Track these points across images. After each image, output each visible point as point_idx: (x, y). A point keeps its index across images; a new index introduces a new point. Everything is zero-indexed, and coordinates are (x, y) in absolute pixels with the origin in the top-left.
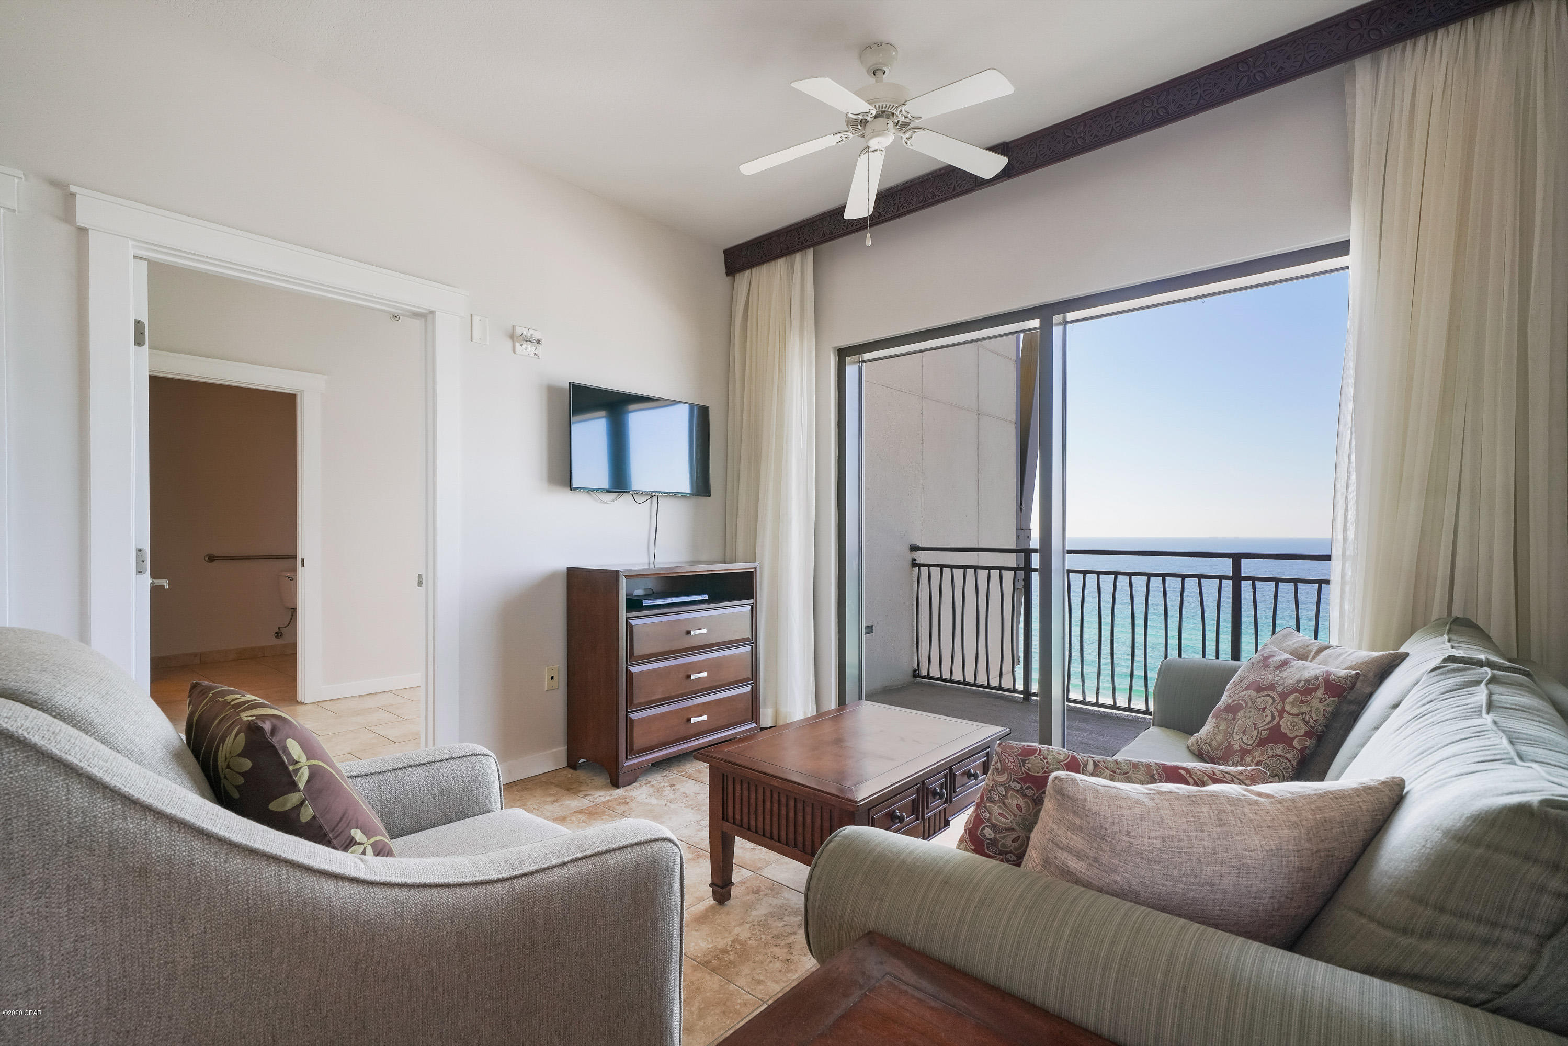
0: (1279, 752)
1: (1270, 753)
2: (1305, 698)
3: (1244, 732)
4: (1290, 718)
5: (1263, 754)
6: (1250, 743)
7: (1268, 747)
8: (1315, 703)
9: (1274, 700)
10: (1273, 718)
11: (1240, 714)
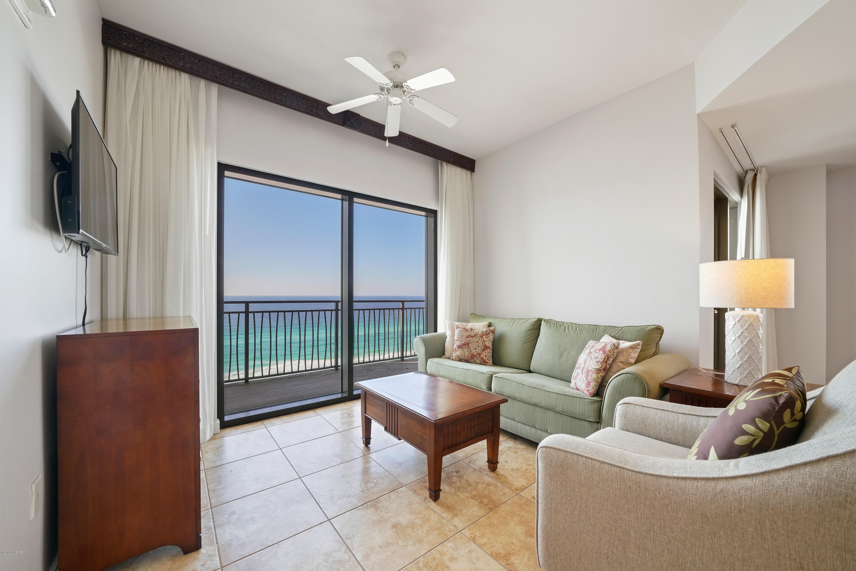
0: (489, 351)
1: (487, 352)
2: (488, 336)
3: (475, 349)
4: (487, 342)
5: (485, 353)
6: (480, 351)
7: (485, 351)
8: (491, 336)
9: (479, 339)
10: (483, 344)
11: (470, 345)
